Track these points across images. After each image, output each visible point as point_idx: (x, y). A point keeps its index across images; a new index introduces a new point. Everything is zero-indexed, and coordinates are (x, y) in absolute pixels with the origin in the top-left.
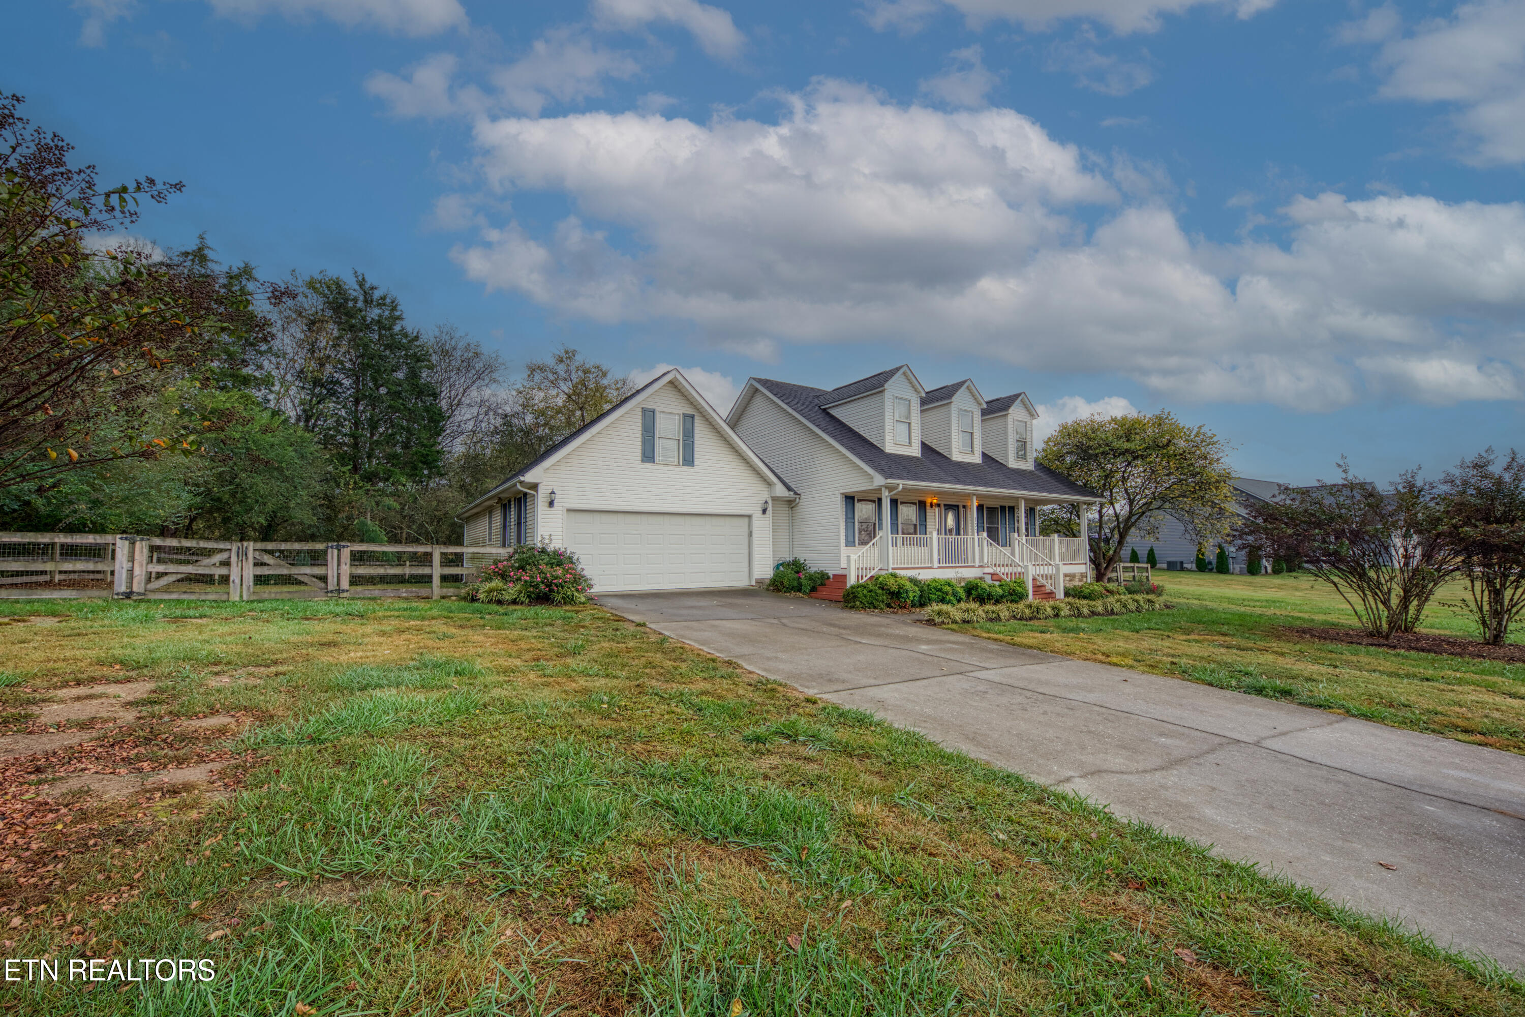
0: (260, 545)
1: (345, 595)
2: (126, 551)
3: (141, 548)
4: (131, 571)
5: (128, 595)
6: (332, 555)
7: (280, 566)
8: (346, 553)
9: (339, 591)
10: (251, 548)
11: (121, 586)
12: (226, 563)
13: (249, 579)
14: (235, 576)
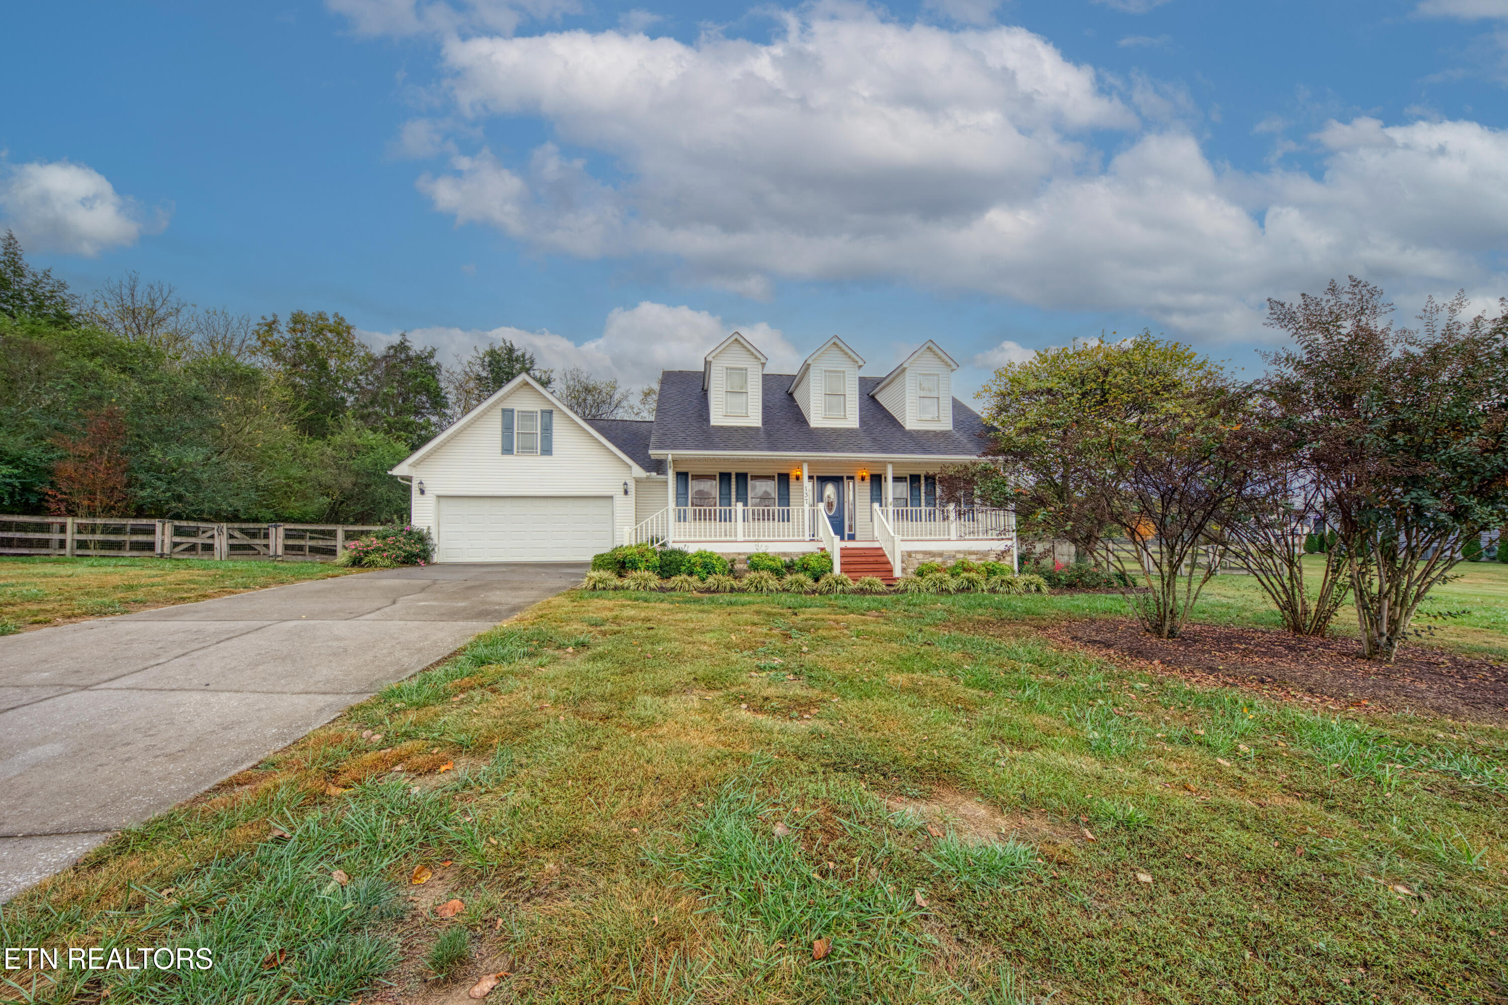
0: (230, 525)
1: (280, 559)
2: (161, 529)
3: (169, 528)
4: (163, 541)
5: (162, 555)
6: (272, 531)
7: (243, 539)
8: (281, 530)
9: (276, 556)
10: (225, 527)
11: (158, 550)
12: (212, 537)
13: (225, 548)
14: (217, 545)
